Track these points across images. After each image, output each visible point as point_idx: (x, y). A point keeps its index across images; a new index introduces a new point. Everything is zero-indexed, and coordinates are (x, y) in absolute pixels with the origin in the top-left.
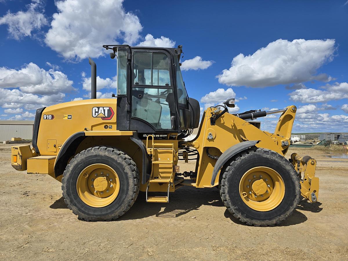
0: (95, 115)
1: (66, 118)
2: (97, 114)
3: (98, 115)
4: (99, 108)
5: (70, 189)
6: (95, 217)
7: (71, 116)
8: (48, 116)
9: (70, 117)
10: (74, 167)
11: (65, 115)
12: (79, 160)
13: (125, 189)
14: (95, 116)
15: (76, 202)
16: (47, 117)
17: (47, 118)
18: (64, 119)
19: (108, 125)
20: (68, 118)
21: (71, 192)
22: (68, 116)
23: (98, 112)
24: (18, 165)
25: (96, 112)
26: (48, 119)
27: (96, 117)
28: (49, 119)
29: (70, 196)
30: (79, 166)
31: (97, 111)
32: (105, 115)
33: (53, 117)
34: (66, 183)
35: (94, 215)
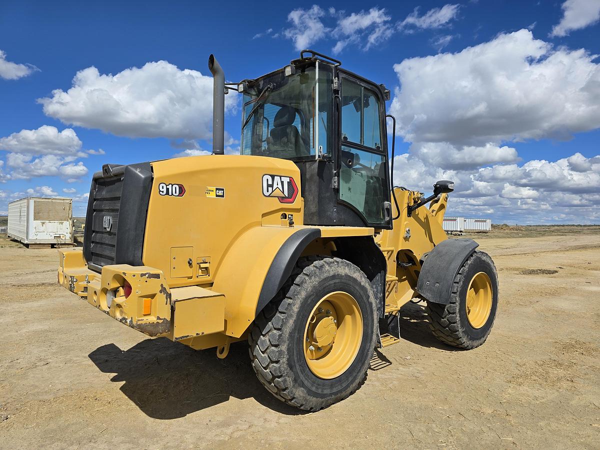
0: (268, 191)
1: (213, 195)
2: (270, 189)
3: (273, 192)
4: (273, 177)
5: (295, 353)
6: (333, 396)
7: (223, 190)
8: (170, 187)
9: (220, 193)
10: (302, 304)
11: (210, 188)
12: (309, 289)
13: (370, 332)
14: (267, 194)
15: (304, 379)
16: (168, 189)
17: (167, 193)
18: (208, 196)
19: (287, 213)
20: (217, 196)
21: (296, 358)
22: (217, 189)
23: (272, 186)
24: (160, 321)
25: (268, 186)
26: (170, 194)
27: (269, 196)
28: (172, 194)
29: (294, 369)
30: (309, 301)
31: (270, 183)
32: (283, 192)
33: (182, 190)
34: (287, 342)
35: (331, 394)
